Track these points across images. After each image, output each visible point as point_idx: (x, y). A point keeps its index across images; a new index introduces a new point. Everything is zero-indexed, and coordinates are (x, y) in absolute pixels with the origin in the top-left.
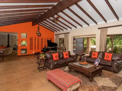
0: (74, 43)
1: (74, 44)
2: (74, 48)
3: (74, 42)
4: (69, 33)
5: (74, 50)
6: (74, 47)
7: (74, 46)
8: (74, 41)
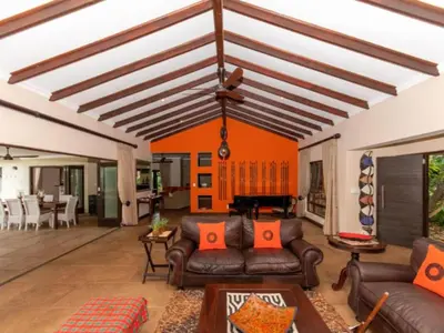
0: (364, 180)
1: (361, 185)
2: (363, 206)
3: (362, 175)
4: (337, 136)
5: (362, 216)
6: (364, 200)
7: (362, 195)
8: (366, 171)
